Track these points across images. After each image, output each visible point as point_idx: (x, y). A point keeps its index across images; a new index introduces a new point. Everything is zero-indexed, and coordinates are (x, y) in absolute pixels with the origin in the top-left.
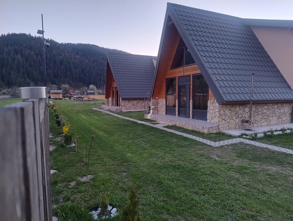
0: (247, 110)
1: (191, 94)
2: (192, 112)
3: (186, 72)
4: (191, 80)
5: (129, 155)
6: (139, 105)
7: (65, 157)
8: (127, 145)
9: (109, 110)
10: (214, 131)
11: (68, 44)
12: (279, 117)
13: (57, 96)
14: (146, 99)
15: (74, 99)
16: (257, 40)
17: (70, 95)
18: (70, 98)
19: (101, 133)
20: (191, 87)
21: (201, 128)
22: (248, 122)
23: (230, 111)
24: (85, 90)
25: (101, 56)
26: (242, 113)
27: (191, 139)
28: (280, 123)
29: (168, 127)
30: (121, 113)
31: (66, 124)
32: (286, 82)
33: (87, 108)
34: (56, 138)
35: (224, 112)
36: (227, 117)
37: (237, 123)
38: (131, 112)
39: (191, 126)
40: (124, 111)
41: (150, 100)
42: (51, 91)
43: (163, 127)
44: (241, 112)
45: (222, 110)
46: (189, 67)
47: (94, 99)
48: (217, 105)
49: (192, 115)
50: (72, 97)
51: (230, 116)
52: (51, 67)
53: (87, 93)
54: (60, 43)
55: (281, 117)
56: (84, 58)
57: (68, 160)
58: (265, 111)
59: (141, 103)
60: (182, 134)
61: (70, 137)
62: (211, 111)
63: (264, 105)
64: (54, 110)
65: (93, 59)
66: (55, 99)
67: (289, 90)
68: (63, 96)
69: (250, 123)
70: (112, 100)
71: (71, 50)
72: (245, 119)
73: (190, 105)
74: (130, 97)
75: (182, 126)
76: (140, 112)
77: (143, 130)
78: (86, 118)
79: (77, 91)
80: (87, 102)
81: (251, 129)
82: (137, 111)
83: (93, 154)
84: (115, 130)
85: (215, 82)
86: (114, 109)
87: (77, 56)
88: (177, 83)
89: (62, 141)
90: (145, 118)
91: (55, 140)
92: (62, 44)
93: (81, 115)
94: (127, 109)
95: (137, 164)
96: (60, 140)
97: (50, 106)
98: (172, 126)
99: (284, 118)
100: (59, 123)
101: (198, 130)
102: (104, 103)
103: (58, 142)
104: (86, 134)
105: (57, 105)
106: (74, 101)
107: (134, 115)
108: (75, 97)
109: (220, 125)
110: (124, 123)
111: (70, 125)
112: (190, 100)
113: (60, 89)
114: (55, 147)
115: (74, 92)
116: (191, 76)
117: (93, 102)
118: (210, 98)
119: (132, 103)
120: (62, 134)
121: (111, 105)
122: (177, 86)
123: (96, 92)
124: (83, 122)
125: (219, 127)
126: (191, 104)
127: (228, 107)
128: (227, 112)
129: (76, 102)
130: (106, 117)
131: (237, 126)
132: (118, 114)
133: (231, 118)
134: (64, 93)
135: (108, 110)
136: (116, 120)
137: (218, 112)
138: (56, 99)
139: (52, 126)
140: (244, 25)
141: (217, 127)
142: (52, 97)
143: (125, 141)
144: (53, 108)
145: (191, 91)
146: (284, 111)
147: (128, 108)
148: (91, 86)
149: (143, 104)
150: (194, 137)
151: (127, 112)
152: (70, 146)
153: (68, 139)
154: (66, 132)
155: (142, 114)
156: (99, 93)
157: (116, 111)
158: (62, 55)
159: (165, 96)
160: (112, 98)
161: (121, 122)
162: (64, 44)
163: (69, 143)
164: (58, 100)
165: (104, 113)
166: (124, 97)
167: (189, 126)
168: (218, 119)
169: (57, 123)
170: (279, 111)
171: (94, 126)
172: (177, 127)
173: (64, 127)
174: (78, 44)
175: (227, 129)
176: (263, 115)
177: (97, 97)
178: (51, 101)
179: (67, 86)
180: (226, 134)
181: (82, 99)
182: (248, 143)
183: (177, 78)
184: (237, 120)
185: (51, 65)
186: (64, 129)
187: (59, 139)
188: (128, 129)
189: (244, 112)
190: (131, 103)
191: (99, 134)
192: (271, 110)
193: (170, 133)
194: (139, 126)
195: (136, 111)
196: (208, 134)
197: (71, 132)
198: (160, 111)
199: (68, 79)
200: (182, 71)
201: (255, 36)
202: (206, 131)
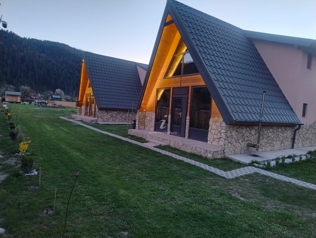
0: (253, 132)
1: (189, 109)
2: (188, 130)
3: (184, 83)
4: (190, 93)
5: (122, 192)
6: (119, 116)
7: (21, 196)
8: (115, 174)
9: (82, 121)
10: (219, 157)
11: (33, 39)
12: (282, 142)
13: (14, 99)
14: (131, 111)
15: (35, 105)
16: (259, 55)
17: (31, 99)
18: (30, 103)
19: (76, 154)
20: (189, 101)
21: (203, 151)
22: (255, 146)
23: (237, 133)
24: (50, 95)
25: (72, 58)
26: (248, 136)
27: (195, 166)
28: (283, 148)
29: (160, 147)
30: (96, 125)
31: (24, 138)
32: (288, 103)
33: (52, 117)
34: (7, 159)
35: (231, 133)
36: (233, 140)
37: (243, 147)
38: (109, 124)
39: (190, 148)
40: (101, 123)
41: (136, 112)
42: (6, 92)
43: (155, 147)
44: (247, 134)
45: (229, 131)
46: (188, 77)
47: (61, 106)
48: (224, 124)
49: (188, 134)
50: (33, 101)
51: (237, 138)
52: (9, 63)
53: (52, 98)
54: (23, 38)
55: (284, 141)
56: (51, 58)
57: (26, 205)
58: (270, 134)
59: (122, 115)
60: (181, 158)
61: (31, 161)
62: (213, 132)
63: (269, 127)
64: (9, 116)
65: (61, 59)
66: (11, 102)
67: (292, 113)
68: (21, 100)
69: (257, 148)
70: (86, 109)
71: (36, 47)
72: (251, 143)
73: (186, 122)
74: (108, 107)
75: (178, 147)
76: (119, 125)
77: (131, 151)
78: (51, 129)
79: (39, 95)
80: (52, 109)
81: (258, 155)
82: (117, 124)
83: (66, 191)
84: (94, 149)
85: (222, 96)
86: (88, 120)
87: (43, 55)
88: (171, 95)
89: (17, 165)
90: (129, 133)
91: (6, 164)
92: (25, 39)
93: (44, 125)
94: (104, 121)
95: (138, 210)
96: (14, 162)
97: (3, 111)
98: (165, 146)
99: (286, 143)
100: (13, 136)
101: (199, 154)
102: (74, 112)
103: (11, 166)
104: (54, 154)
105: (13, 110)
106: (35, 106)
107: (114, 129)
108: (37, 101)
109: (226, 149)
110: (104, 140)
111: (30, 141)
112: (186, 116)
113: (18, 91)
114: (5, 176)
115: (35, 96)
116: (190, 88)
117: (59, 110)
118: (212, 115)
119: (111, 114)
120: (18, 153)
121: (83, 115)
122: (171, 99)
123: (63, 97)
124: (48, 135)
125: (225, 151)
126: (188, 121)
127: (236, 128)
128: (234, 133)
129: (38, 108)
130: (79, 129)
131: (243, 150)
132: (93, 126)
133: (237, 141)
134: (23, 96)
135: (80, 121)
136: (91, 134)
137: (225, 134)
138: (13, 102)
139: (3, 140)
140: (246, 38)
141: (223, 151)
142: (7, 100)
143: (110, 166)
144: (7, 114)
145: (189, 105)
146: (287, 136)
147: (105, 119)
148: (58, 91)
149: (124, 117)
150: (198, 164)
151: (104, 124)
152: (29, 174)
153: (27, 164)
154: (23, 150)
155: (123, 128)
156: (66, 99)
157: (91, 123)
158: (24, 51)
159: (155, 109)
160: (86, 106)
161: (99, 138)
162: (27, 38)
163: (28, 169)
164: (14, 105)
165: (75, 124)
166: (102, 106)
167: (188, 148)
168: (224, 141)
169: (10, 136)
170: (282, 135)
171: (65, 142)
172: (171, 148)
173: (22, 143)
174: (45, 41)
175: (232, 153)
176: (268, 139)
177: (64, 103)
178: (5, 104)
179: (27, 88)
180: (233, 160)
181: (45, 104)
182: (265, 174)
183: (172, 89)
184: (243, 144)
185: (8, 62)
186: (21, 147)
187: (12, 161)
188: (111, 148)
189: (251, 135)
190: (109, 114)
191: (72, 155)
192: (276, 133)
193: (165, 155)
194: (124, 144)
195: (115, 124)
196: (212, 160)
197: (32, 150)
198: (148, 126)
199: (29, 80)
200: (179, 81)
201: (257, 50)
202: (210, 156)
